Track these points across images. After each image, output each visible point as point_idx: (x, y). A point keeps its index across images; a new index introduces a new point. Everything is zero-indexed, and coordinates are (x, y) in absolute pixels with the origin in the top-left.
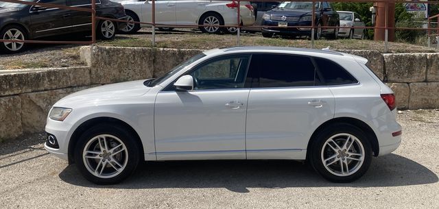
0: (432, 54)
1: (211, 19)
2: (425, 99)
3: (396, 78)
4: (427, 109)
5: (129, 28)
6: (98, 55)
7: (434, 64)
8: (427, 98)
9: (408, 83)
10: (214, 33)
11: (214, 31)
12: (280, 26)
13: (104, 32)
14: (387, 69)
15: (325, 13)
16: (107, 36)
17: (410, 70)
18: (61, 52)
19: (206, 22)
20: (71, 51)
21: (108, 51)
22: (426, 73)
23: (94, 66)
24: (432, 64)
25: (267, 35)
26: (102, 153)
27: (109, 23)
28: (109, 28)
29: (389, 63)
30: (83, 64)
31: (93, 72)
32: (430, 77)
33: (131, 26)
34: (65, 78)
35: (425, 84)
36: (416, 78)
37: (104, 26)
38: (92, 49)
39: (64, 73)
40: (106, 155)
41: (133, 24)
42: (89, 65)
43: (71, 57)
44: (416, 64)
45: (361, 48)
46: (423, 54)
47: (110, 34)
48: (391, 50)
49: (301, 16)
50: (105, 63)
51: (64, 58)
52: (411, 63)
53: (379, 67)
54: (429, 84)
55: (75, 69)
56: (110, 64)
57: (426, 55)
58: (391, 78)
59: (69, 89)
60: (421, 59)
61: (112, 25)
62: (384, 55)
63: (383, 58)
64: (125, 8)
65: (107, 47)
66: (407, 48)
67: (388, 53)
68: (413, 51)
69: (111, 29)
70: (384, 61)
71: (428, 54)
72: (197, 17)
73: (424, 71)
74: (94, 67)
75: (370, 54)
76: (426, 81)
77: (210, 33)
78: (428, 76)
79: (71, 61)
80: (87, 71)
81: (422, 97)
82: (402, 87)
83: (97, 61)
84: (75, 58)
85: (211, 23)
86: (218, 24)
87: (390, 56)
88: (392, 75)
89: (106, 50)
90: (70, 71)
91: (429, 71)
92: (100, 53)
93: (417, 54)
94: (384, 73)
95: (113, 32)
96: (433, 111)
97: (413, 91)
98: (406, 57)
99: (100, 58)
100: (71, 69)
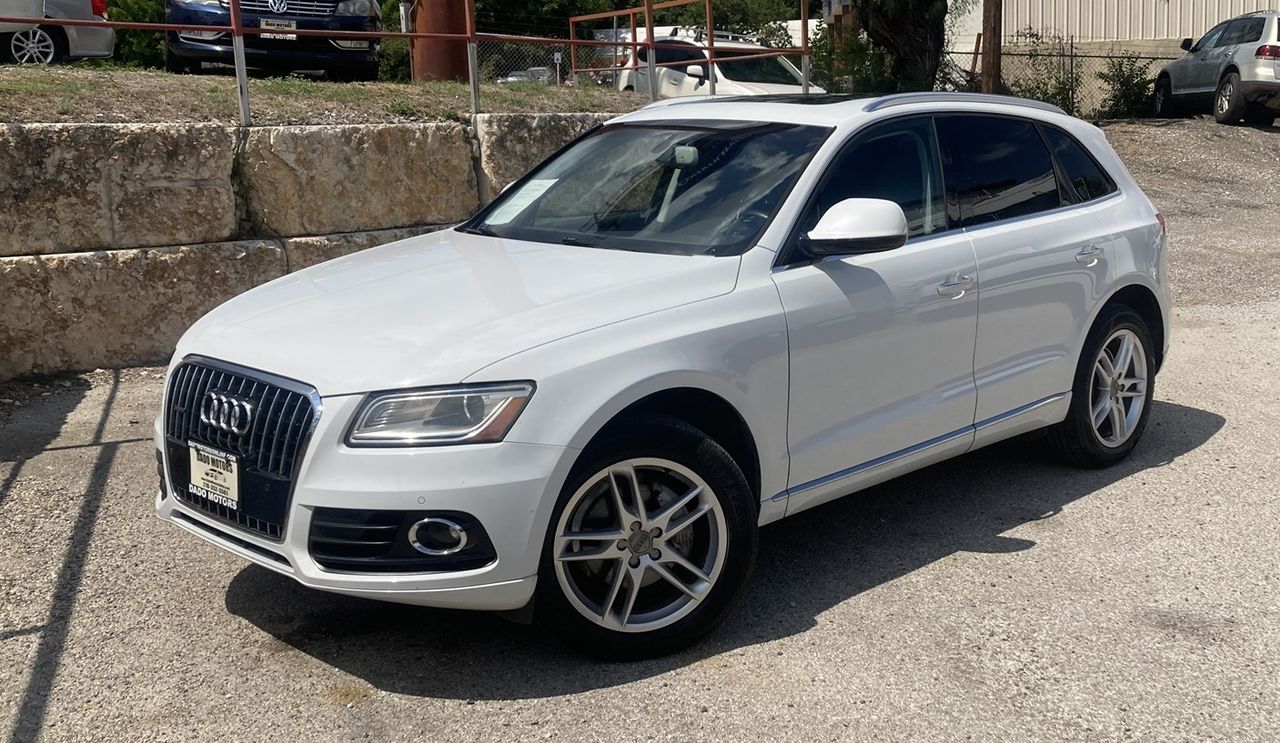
26: (626, 556)
40: (641, 541)
49: (338, 1)
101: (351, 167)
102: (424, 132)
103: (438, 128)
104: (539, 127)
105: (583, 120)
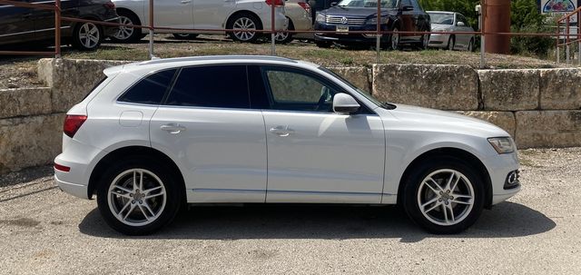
0: (546, 70)
1: (244, 21)
2: (538, 135)
3: (496, 105)
4: (541, 147)
5: (126, 35)
6: (63, 71)
7: (550, 84)
8: (540, 132)
9: (514, 112)
10: (248, 41)
11: (247, 38)
12: (338, 30)
13: (84, 40)
14: (483, 91)
15: (404, 13)
16: (88, 45)
17: (516, 93)
18: (13, 68)
19: (237, 26)
20: (27, 67)
21: (79, 66)
22: (539, 97)
23: (57, 86)
24: (547, 84)
25: (322, 44)
27: (91, 27)
28: (90, 34)
29: (485, 83)
30: (41, 83)
31: (56, 96)
32: (544, 103)
33: (129, 32)
34: (11, 104)
35: (538, 112)
36: (525, 104)
37: (83, 31)
38: (54, 63)
39: (10, 96)
41: (132, 29)
42: (50, 86)
43: (25, 74)
44: (525, 84)
45: (448, 62)
46: (534, 70)
47: (92, 43)
48: (490, 64)
49: (368, 18)
50: (74, 82)
51: (15, 75)
52: (518, 83)
53: (472, 89)
54: (543, 112)
55: (28, 91)
56: (81, 84)
57: (538, 72)
58: (489, 104)
59: (18, 120)
60: (531, 77)
61: (95, 29)
62: (479, 71)
63: (477, 75)
64: (116, 6)
65: (77, 61)
66: (514, 62)
67: (485, 68)
68: (521, 67)
69: (95, 35)
70: (479, 80)
71: (542, 70)
72: (224, 19)
73: (536, 95)
74: (58, 88)
75: (459, 70)
76: (539, 109)
77: (242, 42)
78: (542, 101)
79: (24, 80)
80: (47, 94)
81: (534, 131)
82: (505, 118)
83: (62, 80)
84: (30, 75)
85: (244, 27)
86: (254, 29)
87: (486, 73)
88: (490, 100)
89: (75, 64)
90: (19, 95)
91: (542, 94)
92: (66, 69)
93: (526, 71)
94: (479, 97)
95: (96, 40)
96: (548, 151)
97: (521, 123)
98: (509, 73)
99: (66, 75)
100: (22, 91)
101: (308, 84)
102: (344, 71)
103: (351, 70)
104: (402, 70)
105: (429, 68)
